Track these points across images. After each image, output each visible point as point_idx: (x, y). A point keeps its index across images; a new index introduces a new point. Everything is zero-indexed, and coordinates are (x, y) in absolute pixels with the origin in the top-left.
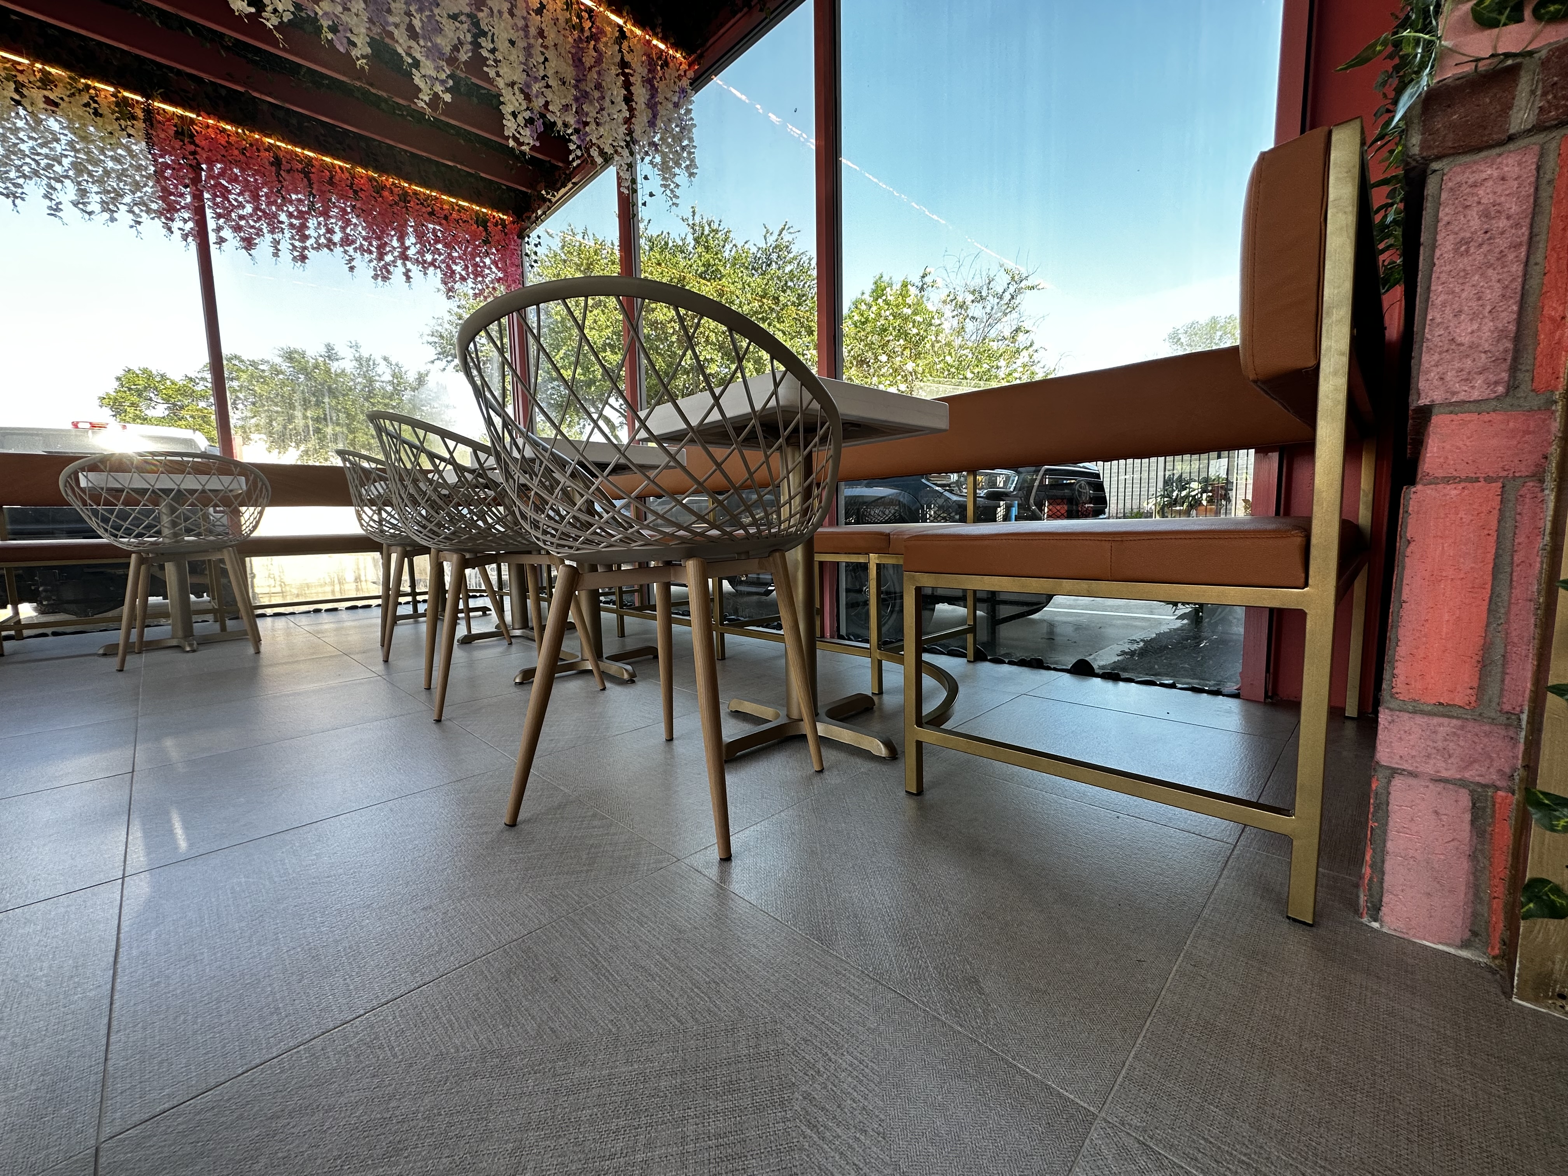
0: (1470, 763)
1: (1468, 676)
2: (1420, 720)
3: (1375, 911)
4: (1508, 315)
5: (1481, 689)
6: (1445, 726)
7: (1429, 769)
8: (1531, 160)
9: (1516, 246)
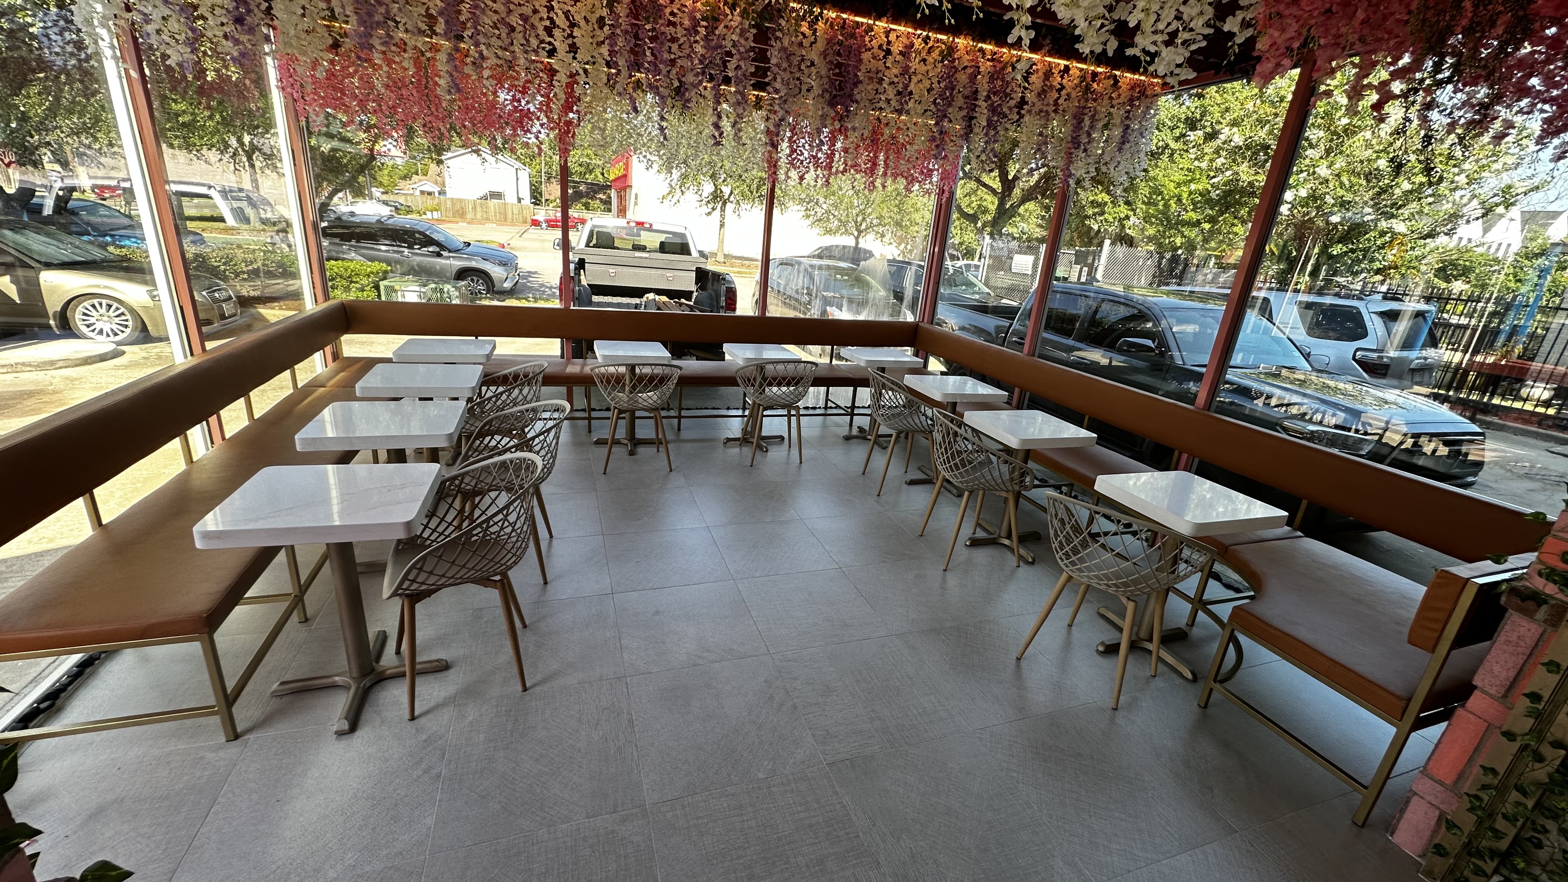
0: (1443, 803)
1: (1454, 777)
2: (1432, 782)
3: (1392, 835)
4: (1512, 674)
5: (1456, 782)
6: (1440, 788)
7: (1428, 798)
8: (1540, 630)
9: (1523, 654)
